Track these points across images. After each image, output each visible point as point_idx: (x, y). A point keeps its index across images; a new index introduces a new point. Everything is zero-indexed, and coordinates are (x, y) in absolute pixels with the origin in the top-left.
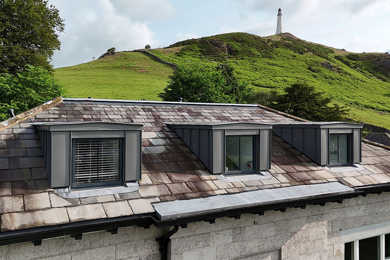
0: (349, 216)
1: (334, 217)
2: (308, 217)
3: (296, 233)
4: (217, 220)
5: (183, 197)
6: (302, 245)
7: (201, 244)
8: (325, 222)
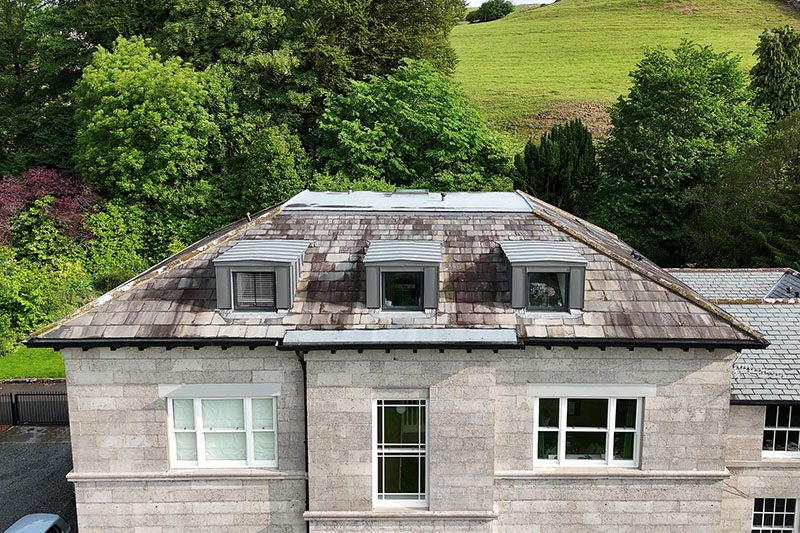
0: (542, 368)
1: (518, 367)
2: (467, 362)
3: (450, 376)
4: (338, 352)
5: (319, 327)
6: (458, 389)
7: (335, 370)
8: (493, 370)
